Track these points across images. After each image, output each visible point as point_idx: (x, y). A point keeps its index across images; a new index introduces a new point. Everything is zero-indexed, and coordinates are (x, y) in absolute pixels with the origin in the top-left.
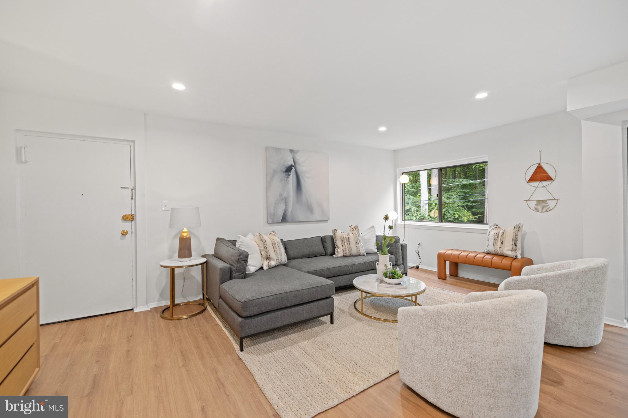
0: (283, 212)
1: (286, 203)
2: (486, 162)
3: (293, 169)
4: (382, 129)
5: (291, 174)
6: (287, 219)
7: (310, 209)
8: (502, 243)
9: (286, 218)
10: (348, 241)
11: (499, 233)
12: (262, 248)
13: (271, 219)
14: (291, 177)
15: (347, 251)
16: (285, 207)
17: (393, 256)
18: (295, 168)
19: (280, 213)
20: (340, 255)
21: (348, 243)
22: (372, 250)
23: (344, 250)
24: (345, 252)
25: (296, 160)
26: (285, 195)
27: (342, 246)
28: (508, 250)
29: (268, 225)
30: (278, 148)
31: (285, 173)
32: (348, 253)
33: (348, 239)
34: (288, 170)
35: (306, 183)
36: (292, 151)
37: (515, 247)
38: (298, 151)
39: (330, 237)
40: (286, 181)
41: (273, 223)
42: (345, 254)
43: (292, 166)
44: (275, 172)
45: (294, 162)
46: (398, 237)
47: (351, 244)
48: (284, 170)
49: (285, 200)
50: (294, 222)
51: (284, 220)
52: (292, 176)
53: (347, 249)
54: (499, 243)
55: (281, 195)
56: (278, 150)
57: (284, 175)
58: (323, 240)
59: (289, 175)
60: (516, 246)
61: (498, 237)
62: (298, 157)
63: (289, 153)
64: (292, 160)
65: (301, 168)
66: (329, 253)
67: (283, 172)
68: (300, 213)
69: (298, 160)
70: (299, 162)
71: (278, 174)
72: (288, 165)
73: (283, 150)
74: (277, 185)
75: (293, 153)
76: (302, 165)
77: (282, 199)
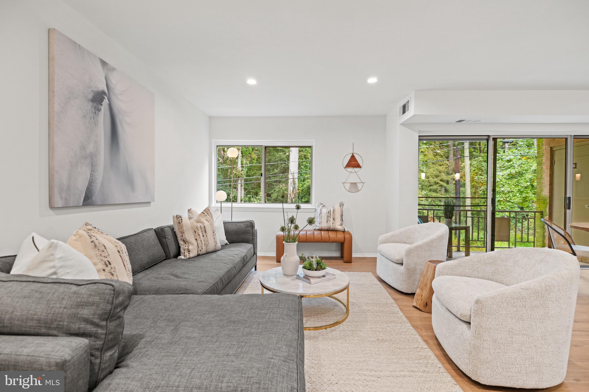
0: (87, 184)
1: (92, 165)
2: (312, 146)
3: (106, 101)
4: (252, 82)
5: (102, 108)
6: (94, 198)
7: (130, 180)
8: (334, 219)
9: (92, 197)
10: (204, 231)
11: (330, 211)
13: (61, 198)
14: (102, 116)
15: (204, 247)
16: (91, 174)
17: (251, 244)
18: (109, 99)
19: (82, 185)
20: (192, 255)
21: (204, 234)
22: (221, 242)
23: (200, 245)
24: (200, 249)
26: (91, 148)
27: (196, 239)
28: (338, 225)
29: (51, 212)
30: (79, 46)
31: (91, 104)
32: (204, 251)
33: (203, 229)
34: (98, 98)
35: (126, 134)
36: (103, 63)
38: (114, 69)
40: (92, 120)
41: (63, 207)
42: (200, 252)
43: (104, 93)
44: (72, 94)
45: (108, 87)
46: (251, 221)
47: (208, 235)
48: (90, 96)
49: (91, 158)
50: (104, 204)
51: (89, 201)
52: (104, 114)
53: (203, 245)
55: (83, 148)
57: (89, 106)
59: (99, 110)
60: (343, 221)
61: (330, 214)
62: (114, 79)
63: (99, 65)
64: (104, 82)
65: (119, 105)
66: (172, 255)
67: (89, 100)
68: (115, 187)
69: (113, 86)
70: (116, 91)
71: (78, 101)
72: (97, 90)
73: (89, 53)
74: (77, 125)
75: (105, 69)
76: (119, 97)
77: (86, 157)
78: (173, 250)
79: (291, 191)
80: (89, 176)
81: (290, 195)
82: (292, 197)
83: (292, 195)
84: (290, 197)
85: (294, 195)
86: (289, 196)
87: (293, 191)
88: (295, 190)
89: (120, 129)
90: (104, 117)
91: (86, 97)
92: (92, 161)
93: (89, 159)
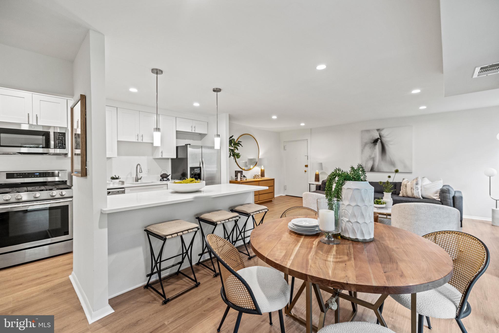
0: (371, 166)
3: (379, 140)
5: (378, 144)
6: (374, 170)
7: (393, 164)
18: (380, 140)
21: (405, 188)
24: (403, 194)
25: (381, 135)
26: (373, 156)
31: (373, 144)
32: (405, 195)
34: (375, 142)
35: (390, 148)
36: (378, 130)
38: (383, 129)
39: (400, 183)
40: (374, 148)
43: (378, 139)
44: (366, 144)
45: (380, 136)
47: (407, 189)
48: (373, 142)
50: (379, 171)
51: (372, 170)
52: (379, 145)
53: (404, 192)
55: (370, 156)
56: (368, 131)
57: (372, 145)
59: (376, 144)
63: (377, 132)
64: (379, 135)
67: (372, 143)
68: (384, 167)
69: (382, 135)
70: (384, 136)
71: (368, 145)
72: (375, 139)
73: (372, 130)
74: (368, 151)
75: (379, 131)
76: (386, 137)
77: (371, 159)
80: (372, 163)
89: (387, 147)
90: (378, 146)
91: (371, 142)
92: (373, 159)
93: (372, 159)
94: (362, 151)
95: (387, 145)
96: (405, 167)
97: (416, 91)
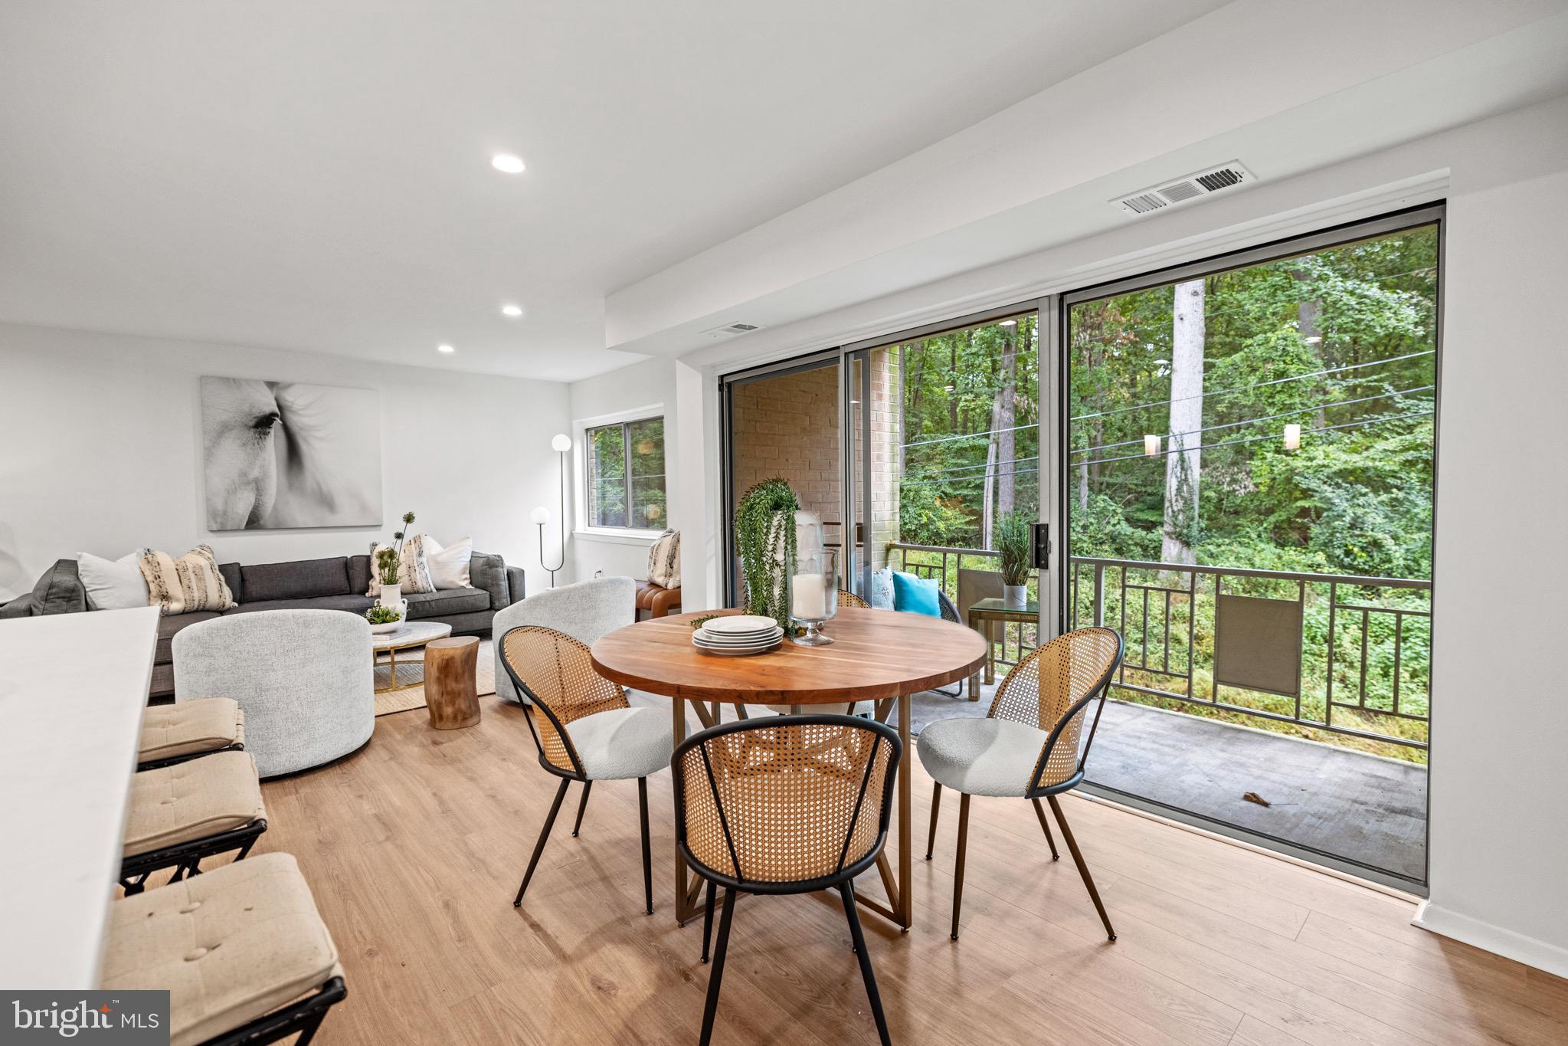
0: (250, 509)
2: (661, 418)
3: (278, 421)
5: (272, 431)
6: (262, 522)
7: (327, 502)
8: (655, 563)
9: (258, 520)
12: (150, 578)
13: (216, 522)
14: (273, 438)
17: (485, 592)
18: (281, 419)
20: (375, 593)
22: (452, 582)
25: (283, 403)
26: (255, 473)
28: (660, 576)
29: (211, 534)
30: (234, 379)
34: (263, 423)
35: (314, 450)
36: (271, 385)
37: (669, 570)
38: (289, 386)
39: (365, 559)
40: (256, 445)
41: (222, 530)
43: (274, 414)
44: (225, 429)
45: (279, 406)
46: (499, 556)
48: (252, 423)
49: (256, 483)
52: (275, 436)
54: (652, 564)
56: (231, 382)
58: (347, 565)
59: (267, 434)
60: (672, 567)
62: (290, 397)
63: (266, 390)
64: (274, 403)
66: (356, 590)
67: (250, 428)
68: (298, 510)
69: (290, 404)
70: (295, 407)
71: (234, 432)
72: (262, 414)
73: (248, 381)
74: (233, 455)
75: (275, 389)
76: (301, 412)
77: (248, 483)
78: (358, 584)
79: (1174, 492)
80: (253, 501)
81: (1170, 501)
82: (1175, 509)
83: (1174, 504)
84: (1170, 510)
85: (1181, 502)
86: (1167, 504)
87: (1179, 490)
88: (1185, 488)
89: (304, 447)
90: (274, 439)
91: (246, 425)
92: (258, 487)
93: (254, 485)
94: (209, 455)
95: (305, 440)
96: (364, 508)
97: (512, 311)
